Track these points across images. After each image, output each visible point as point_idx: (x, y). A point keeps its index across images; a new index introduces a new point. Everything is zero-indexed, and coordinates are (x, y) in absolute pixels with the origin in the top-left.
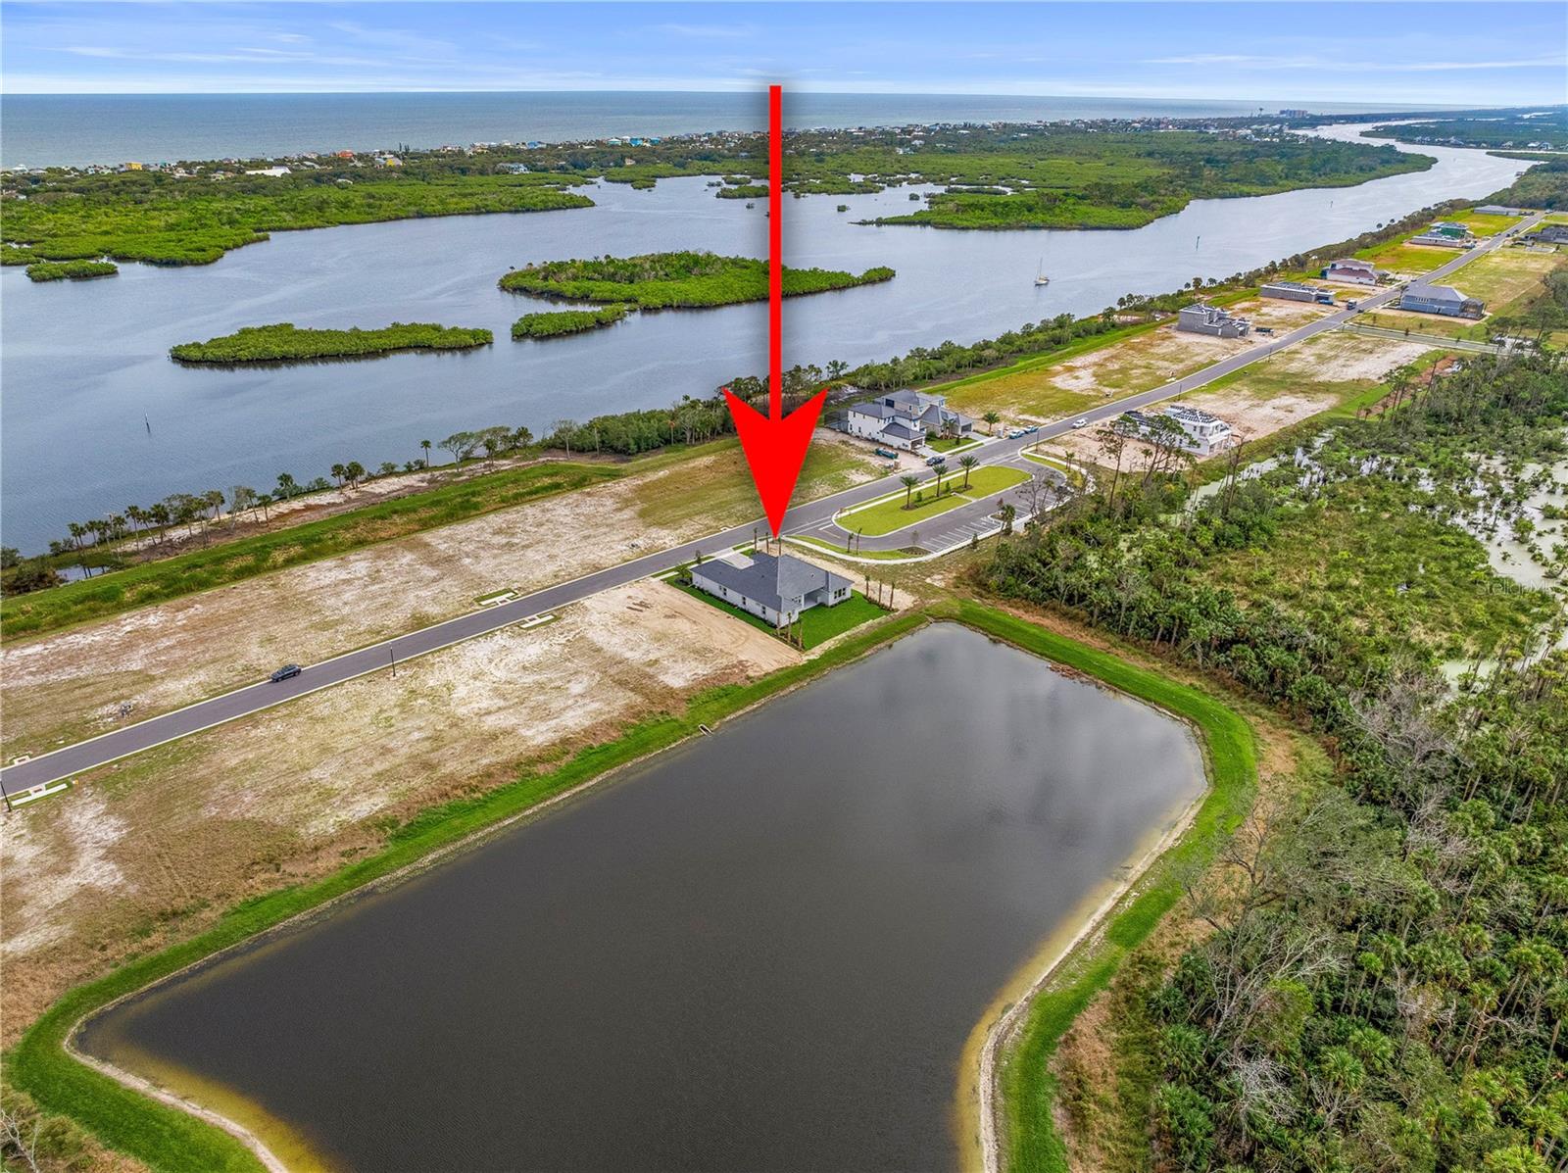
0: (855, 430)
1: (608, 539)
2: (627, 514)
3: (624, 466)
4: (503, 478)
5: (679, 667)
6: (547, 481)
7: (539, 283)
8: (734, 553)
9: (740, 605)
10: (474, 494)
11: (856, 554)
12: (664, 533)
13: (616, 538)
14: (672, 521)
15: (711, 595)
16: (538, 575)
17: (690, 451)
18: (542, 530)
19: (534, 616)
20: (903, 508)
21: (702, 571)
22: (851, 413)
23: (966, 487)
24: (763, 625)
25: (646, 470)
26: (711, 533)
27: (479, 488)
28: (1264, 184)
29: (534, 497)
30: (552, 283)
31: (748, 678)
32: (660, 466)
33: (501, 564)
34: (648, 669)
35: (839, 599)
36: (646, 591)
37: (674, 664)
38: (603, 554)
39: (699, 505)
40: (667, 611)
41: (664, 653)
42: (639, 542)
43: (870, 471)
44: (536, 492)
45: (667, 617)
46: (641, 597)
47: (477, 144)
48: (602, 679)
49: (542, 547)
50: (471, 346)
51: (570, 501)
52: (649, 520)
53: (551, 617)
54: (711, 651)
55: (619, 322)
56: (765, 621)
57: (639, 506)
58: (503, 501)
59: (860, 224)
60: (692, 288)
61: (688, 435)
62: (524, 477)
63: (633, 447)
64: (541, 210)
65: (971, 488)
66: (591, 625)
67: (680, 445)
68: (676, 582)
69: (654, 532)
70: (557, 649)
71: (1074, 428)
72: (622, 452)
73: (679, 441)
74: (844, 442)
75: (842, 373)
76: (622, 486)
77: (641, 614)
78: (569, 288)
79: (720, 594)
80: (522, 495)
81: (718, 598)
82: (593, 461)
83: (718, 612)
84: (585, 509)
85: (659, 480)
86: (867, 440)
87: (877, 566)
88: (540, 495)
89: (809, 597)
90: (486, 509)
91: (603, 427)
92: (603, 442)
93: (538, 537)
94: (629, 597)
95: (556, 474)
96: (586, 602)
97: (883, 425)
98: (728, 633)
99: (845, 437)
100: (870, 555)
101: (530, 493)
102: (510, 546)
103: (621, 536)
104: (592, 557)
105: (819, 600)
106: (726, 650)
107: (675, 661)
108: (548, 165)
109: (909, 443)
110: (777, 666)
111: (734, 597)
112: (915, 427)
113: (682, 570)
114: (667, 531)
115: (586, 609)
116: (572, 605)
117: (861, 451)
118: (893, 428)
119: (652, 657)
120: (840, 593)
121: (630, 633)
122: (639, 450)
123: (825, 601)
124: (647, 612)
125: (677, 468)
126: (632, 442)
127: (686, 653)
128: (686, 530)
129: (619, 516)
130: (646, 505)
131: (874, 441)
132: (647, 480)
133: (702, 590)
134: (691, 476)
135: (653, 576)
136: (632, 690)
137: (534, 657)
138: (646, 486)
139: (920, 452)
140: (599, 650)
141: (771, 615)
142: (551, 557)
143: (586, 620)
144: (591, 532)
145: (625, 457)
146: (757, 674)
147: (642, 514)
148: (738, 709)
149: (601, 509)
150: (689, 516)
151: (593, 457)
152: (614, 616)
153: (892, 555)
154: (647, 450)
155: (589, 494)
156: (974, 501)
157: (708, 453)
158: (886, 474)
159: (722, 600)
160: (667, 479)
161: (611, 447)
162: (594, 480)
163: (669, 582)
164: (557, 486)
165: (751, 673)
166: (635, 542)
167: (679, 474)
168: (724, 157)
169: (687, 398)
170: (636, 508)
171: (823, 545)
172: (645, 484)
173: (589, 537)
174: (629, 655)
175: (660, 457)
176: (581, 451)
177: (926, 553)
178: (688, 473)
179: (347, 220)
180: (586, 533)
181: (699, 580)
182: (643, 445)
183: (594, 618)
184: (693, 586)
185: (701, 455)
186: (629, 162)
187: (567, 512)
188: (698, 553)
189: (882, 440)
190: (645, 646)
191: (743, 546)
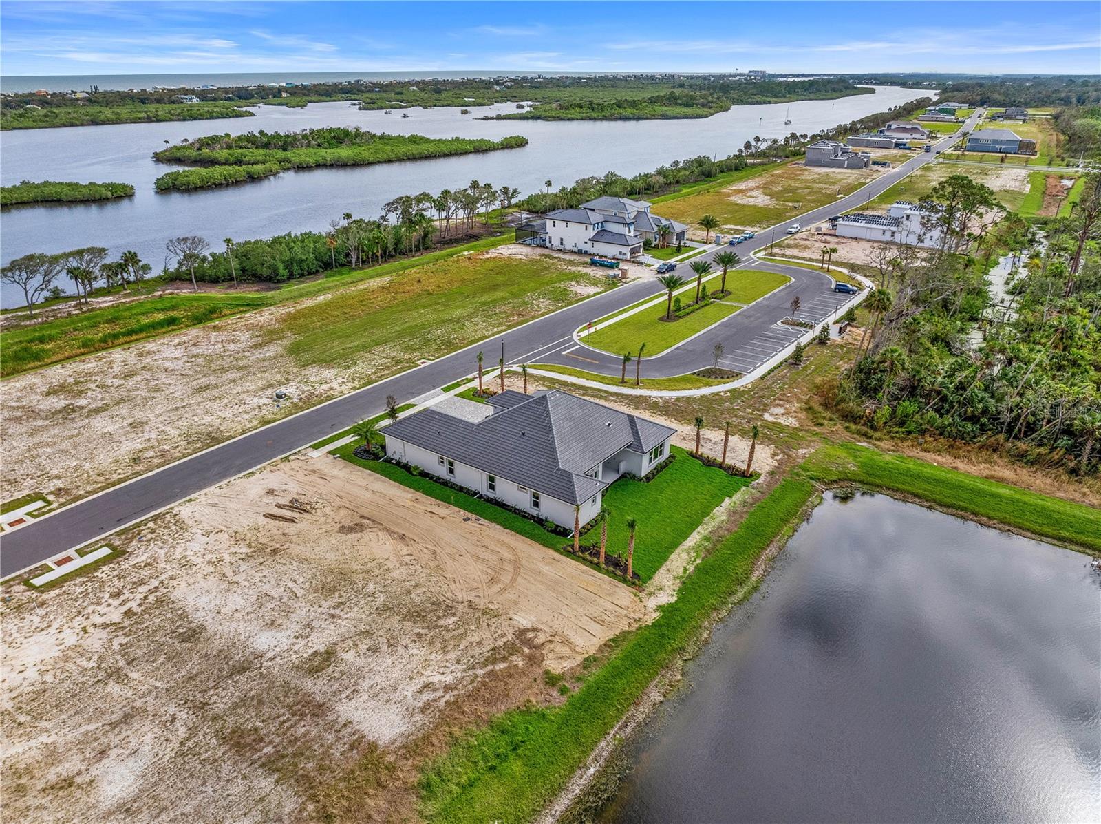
0: (556, 243)
1: (238, 389)
2: (272, 350)
3: (269, 294)
4: (96, 317)
5: (386, 669)
6: (160, 316)
7: (193, 153)
8: (444, 397)
9: (484, 490)
10: (42, 340)
11: (637, 384)
12: (328, 374)
13: (251, 387)
14: (341, 356)
15: (424, 474)
16: (104, 459)
17: (357, 274)
18: (131, 383)
19: (71, 552)
20: (661, 319)
21: (403, 430)
22: (549, 223)
23: (724, 293)
24: (538, 530)
25: (301, 296)
26: (402, 370)
27: (53, 332)
28: (776, 97)
29: (135, 337)
30: (206, 152)
31: (551, 680)
32: (319, 291)
33: (39, 445)
34: (308, 684)
35: (655, 463)
36: (301, 478)
37: (372, 662)
38: (227, 414)
39: (379, 333)
40: (345, 518)
41: (345, 626)
42: (291, 390)
43: (593, 282)
44: (141, 330)
45: (345, 529)
46: (293, 489)
47: (158, 87)
48: (192, 731)
49: (124, 410)
50: (107, 199)
51: (186, 338)
52: (305, 357)
53: (106, 551)
54: (449, 610)
55: (272, 178)
56: (540, 521)
57: (290, 339)
58: (84, 346)
59: (483, 119)
60: (345, 152)
61: (354, 255)
62: (126, 313)
63: (283, 271)
64: (207, 119)
65: (730, 293)
66: (185, 564)
67: (344, 269)
68: (356, 453)
69: (313, 374)
70: (96, 640)
71: (790, 233)
72: (270, 280)
73: (343, 265)
74: (546, 256)
75: (514, 201)
76: (265, 317)
77: (292, 529)
78: (222, 154)
79: (442, 471)
80: (116, 336)
81: (438, 480)
82: (228, 291)
83: (444, 510)
84: (206, 349)
85: (319, 306)
86: (572, 252)
87: (678, 399)
88: (144, 334)
89: (610, 465)
90: (54, 358)
91: (244, 253)
92: (244, 270)
93: (123, 393)
94: (270, 492)
95: (174, 308)
96: (185, 509)
97: (592, 232)
98: (477, 558)
99: (546, 252)
100: (657, 385)
101: (130, 333)
102: (68, 411)
103: (260, 384)
104: (208, 419)
105: (623, 468)
106: (482, 604)
107: (374, 650)
108: (216, 96)
109: (626, 250)
110: (602, 635)
111: (471, 477)
112: (630, 233)
113: (365, 432)
114: (333, 371)
115: (181, 525)
116: (154, 519)
117: (571, 263)
118: (602, 235)
119: (318, 642)
120: (656, 452)
121: (268, 580)
122: (291, 277)
123: (635, 471)
124: (304, 524)
125: (341, 291)
126: (281, 266)
127: (394, 622)
128: (364, 367)
129: (259, 354)
130: (299, 338)
131: (580, 252)
132: (299, 307)
133: (406, 467)
134: (363, 300)
135: (315, 447)
136: (270, 766)
137: (32, 674)
138: (302, 314)
139: (641, 259)
140: (194, 635)
141: (552, 508)
142: (136, 426)
143: (178, 552)
144: (212, 380)
145: (272, 285)
146: (567, 664)
147: (294, 350)
148: (554, 793)
149: (231, 346)
150: (366, 348)
151: (230, 287)
152: (237, 538)
153: (688, 382)
154: (302, 275)
155: (216, 328)
156: (745, 307)
157: (381, 275)
158: (614, 285)
159: (446, 483)
160: (329, 304)
161: (254, 275)
162: (226, 311)
163: (344, 455)
164: (172, 322)
165: (554, 665)
166: (283, 390)
167: (346, 297)
168: (362, 92)
169: (348, 216)
170: (286, 341)
171: (580, 375)
172: (298, 312)
173: (207, 387)
174: (264, 641)
175: (321, 282)
176: (215, 281)
177: (737, 375)
178: (357, 296)
179: (21, 125)
180: (203, 381)
181: (397, 448)
182: (296, 269)
183: (194, 546)
184: (389, 460)
185: (372, 277)
186: (284, 95)
187: (178, 354)
188: (390, 400)
189: (592, 251)
190: (301, 612)
191: (458, 385)
